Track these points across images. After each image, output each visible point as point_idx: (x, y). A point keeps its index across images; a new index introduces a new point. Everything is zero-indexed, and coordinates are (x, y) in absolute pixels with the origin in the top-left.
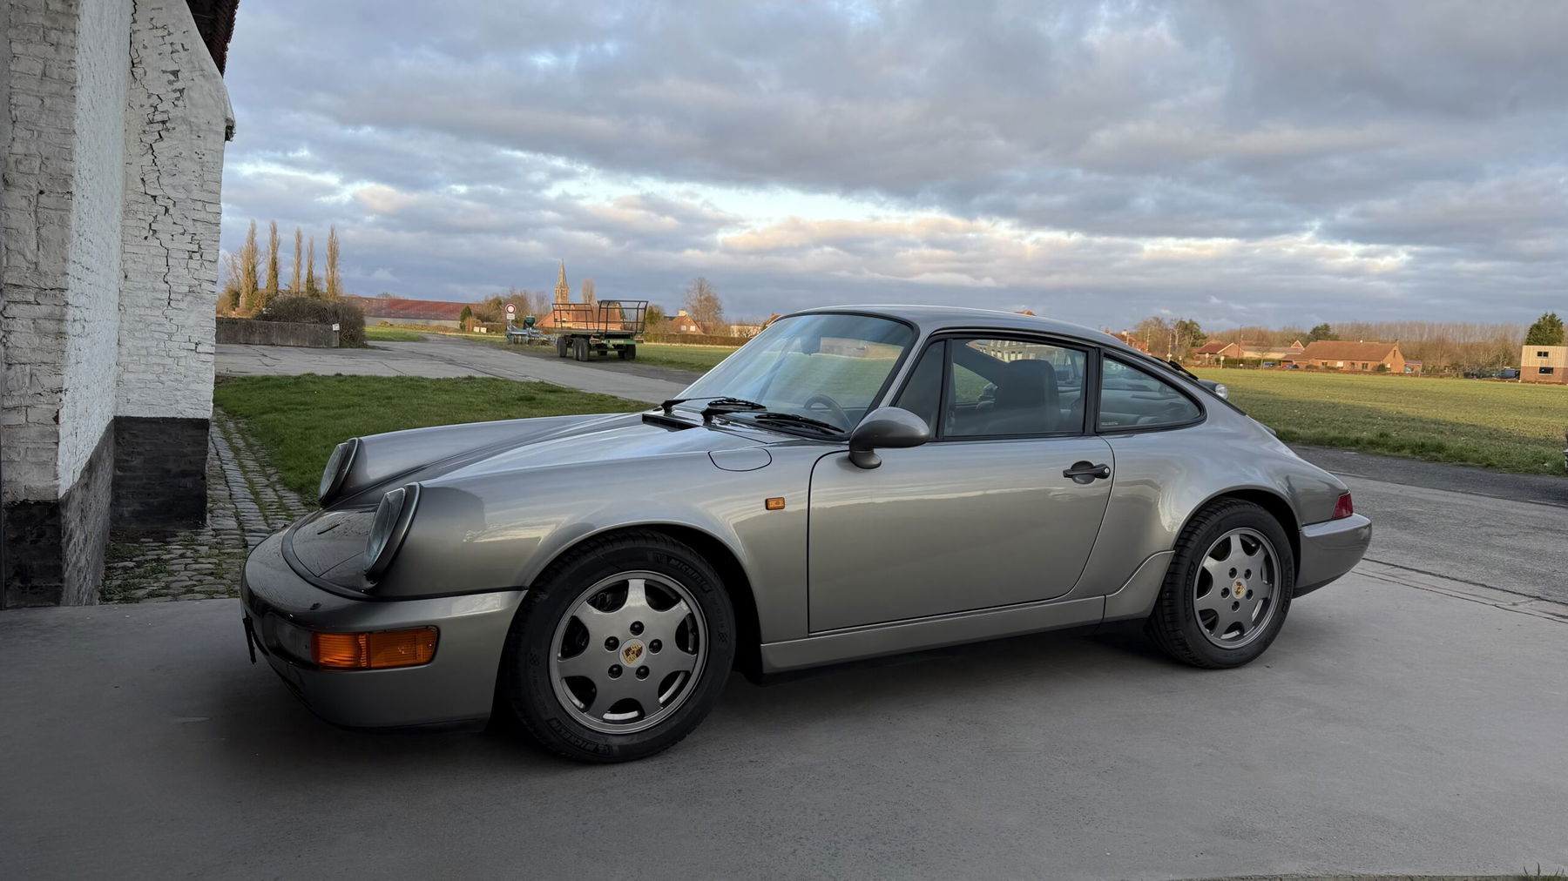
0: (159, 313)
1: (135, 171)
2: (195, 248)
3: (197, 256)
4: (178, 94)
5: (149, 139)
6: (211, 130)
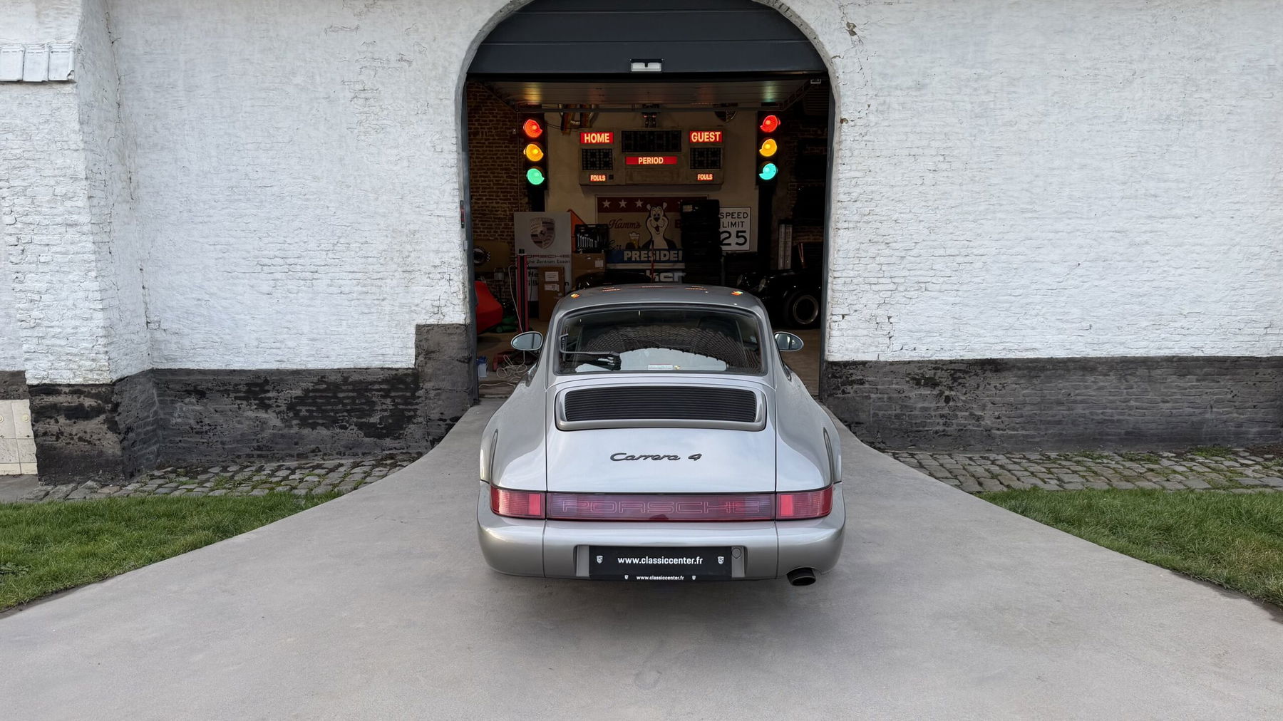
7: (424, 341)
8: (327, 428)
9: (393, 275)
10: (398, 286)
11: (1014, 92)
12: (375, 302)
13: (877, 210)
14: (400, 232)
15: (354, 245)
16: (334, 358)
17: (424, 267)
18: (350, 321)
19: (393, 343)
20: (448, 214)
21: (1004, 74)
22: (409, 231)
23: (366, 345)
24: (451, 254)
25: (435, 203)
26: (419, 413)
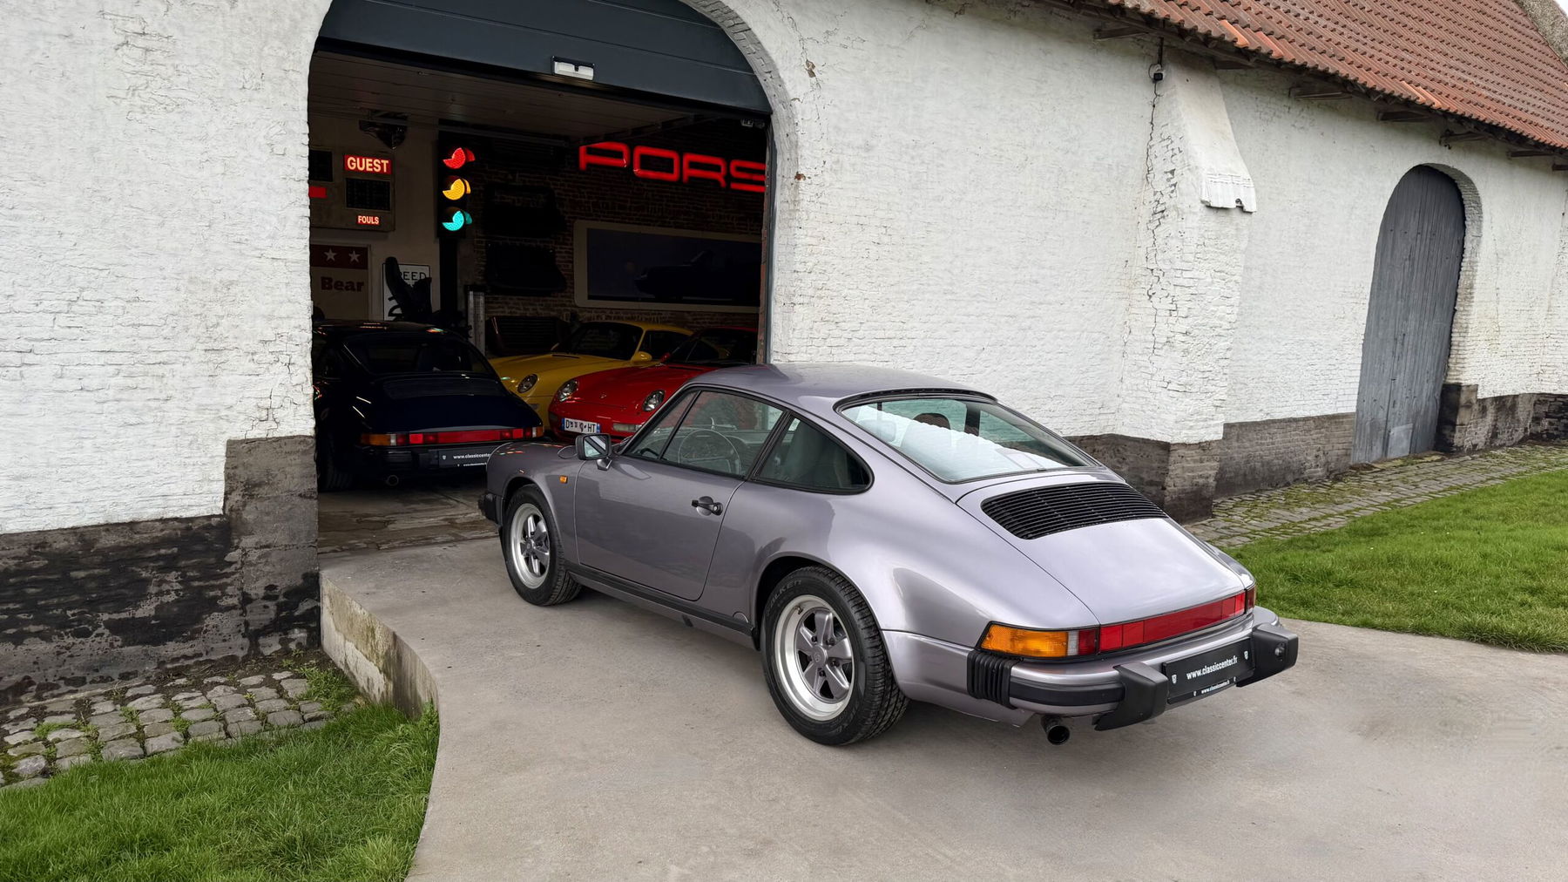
0: (1146, 358)
1: (1142, 252)
2: (1173, 307)
3: (1174, 313)
4: (1173, 188)
5: (1151, 227)
6: (1190, 212)
7: (241, 468)
8: (45, 637)
9: (186, 357)
10: (196, 376)
11: (942, 165)
12: (153, 404)
13: (830, 284)
14: (203, 283)
15: (113, 304)
16: (65, 509)
17: (244, 343)
18: (99, 441)
19: (185, 474)
20: (290, 256)
21: (935, 145)
22: (221, 282)
23: (133, 481)
24: (293, 323)
25: (269, 237)
26: (229, 590)
